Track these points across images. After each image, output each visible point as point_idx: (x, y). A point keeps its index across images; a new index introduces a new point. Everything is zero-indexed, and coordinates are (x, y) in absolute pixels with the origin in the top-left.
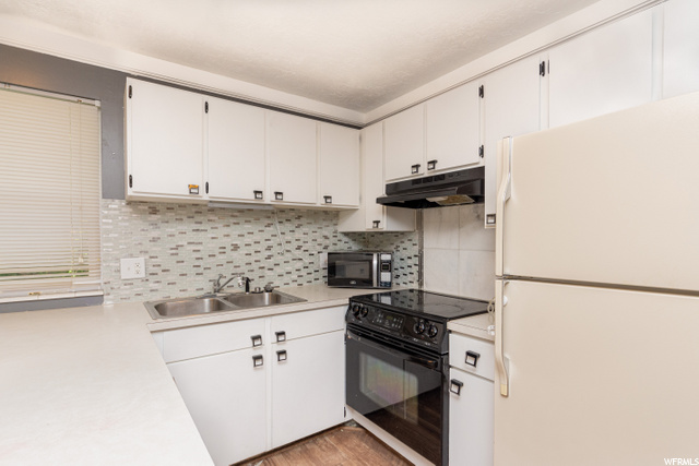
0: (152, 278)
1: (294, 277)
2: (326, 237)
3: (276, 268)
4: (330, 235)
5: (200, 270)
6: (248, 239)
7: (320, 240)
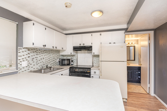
0: (28, 66)
1: (53, 64)
2: (58, 56)
3: (50, 63)
4: (58, 55)
5: (37, 64)
6: (46, 57)
7: (57, 56)
